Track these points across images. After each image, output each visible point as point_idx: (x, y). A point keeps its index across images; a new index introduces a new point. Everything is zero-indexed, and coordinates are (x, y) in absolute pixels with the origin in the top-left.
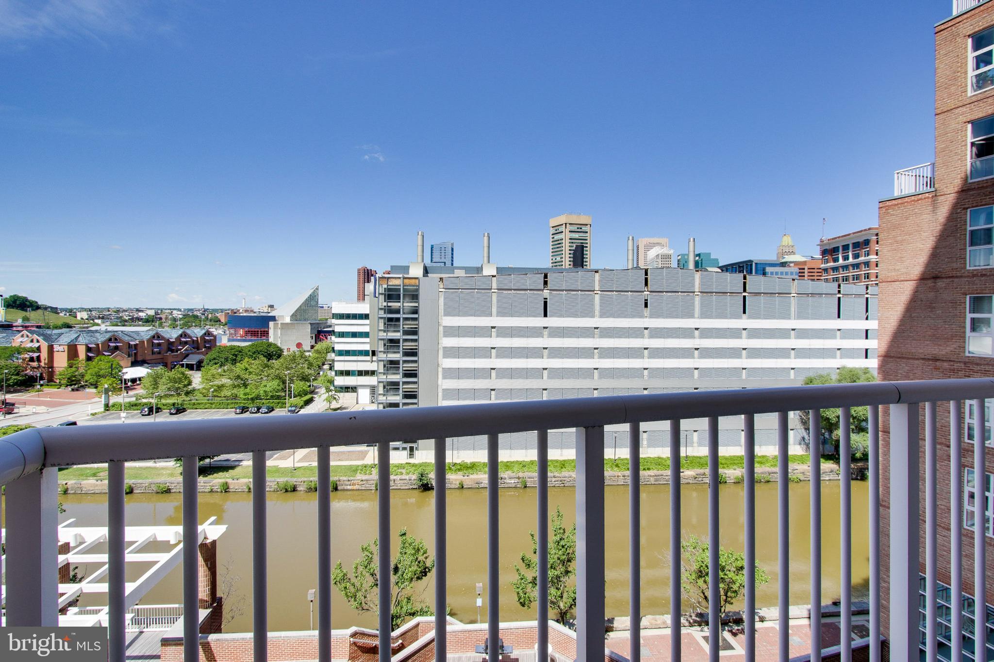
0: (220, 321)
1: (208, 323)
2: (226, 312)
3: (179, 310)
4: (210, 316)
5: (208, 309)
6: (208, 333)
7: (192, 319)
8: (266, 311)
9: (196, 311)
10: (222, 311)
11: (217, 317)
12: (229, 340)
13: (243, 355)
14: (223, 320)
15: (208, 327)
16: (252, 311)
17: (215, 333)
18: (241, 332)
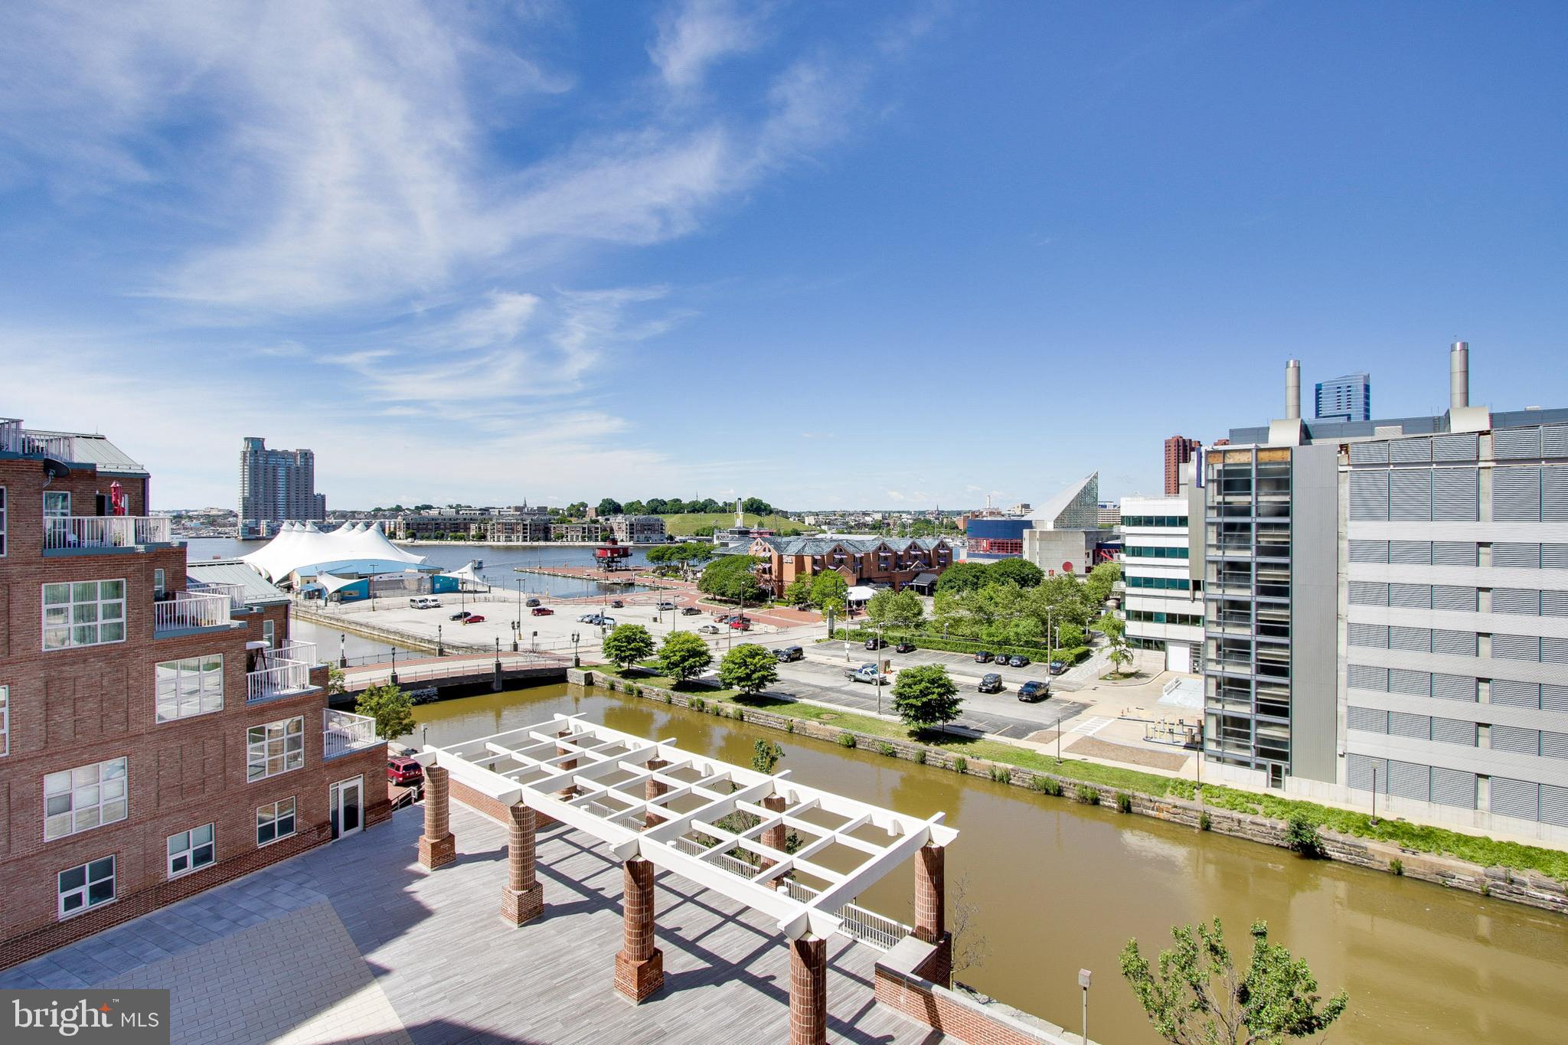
0: (957, 528)
1: (943, 530)
2: (965, 515)
3: (909, 513)
4: (945, 520)
5: (943, 512)
6: (942, 545)
7: (922, 526)
8: (1019, 513)
9: (929, 514)
10: (959, 513)
11: (954, 522)
12: (969, 555)
13: (986, 577)
14: (961, 527)
15: (943, 536)
16: (999, 513)
17: (951, 545)
18: (984, 543)
